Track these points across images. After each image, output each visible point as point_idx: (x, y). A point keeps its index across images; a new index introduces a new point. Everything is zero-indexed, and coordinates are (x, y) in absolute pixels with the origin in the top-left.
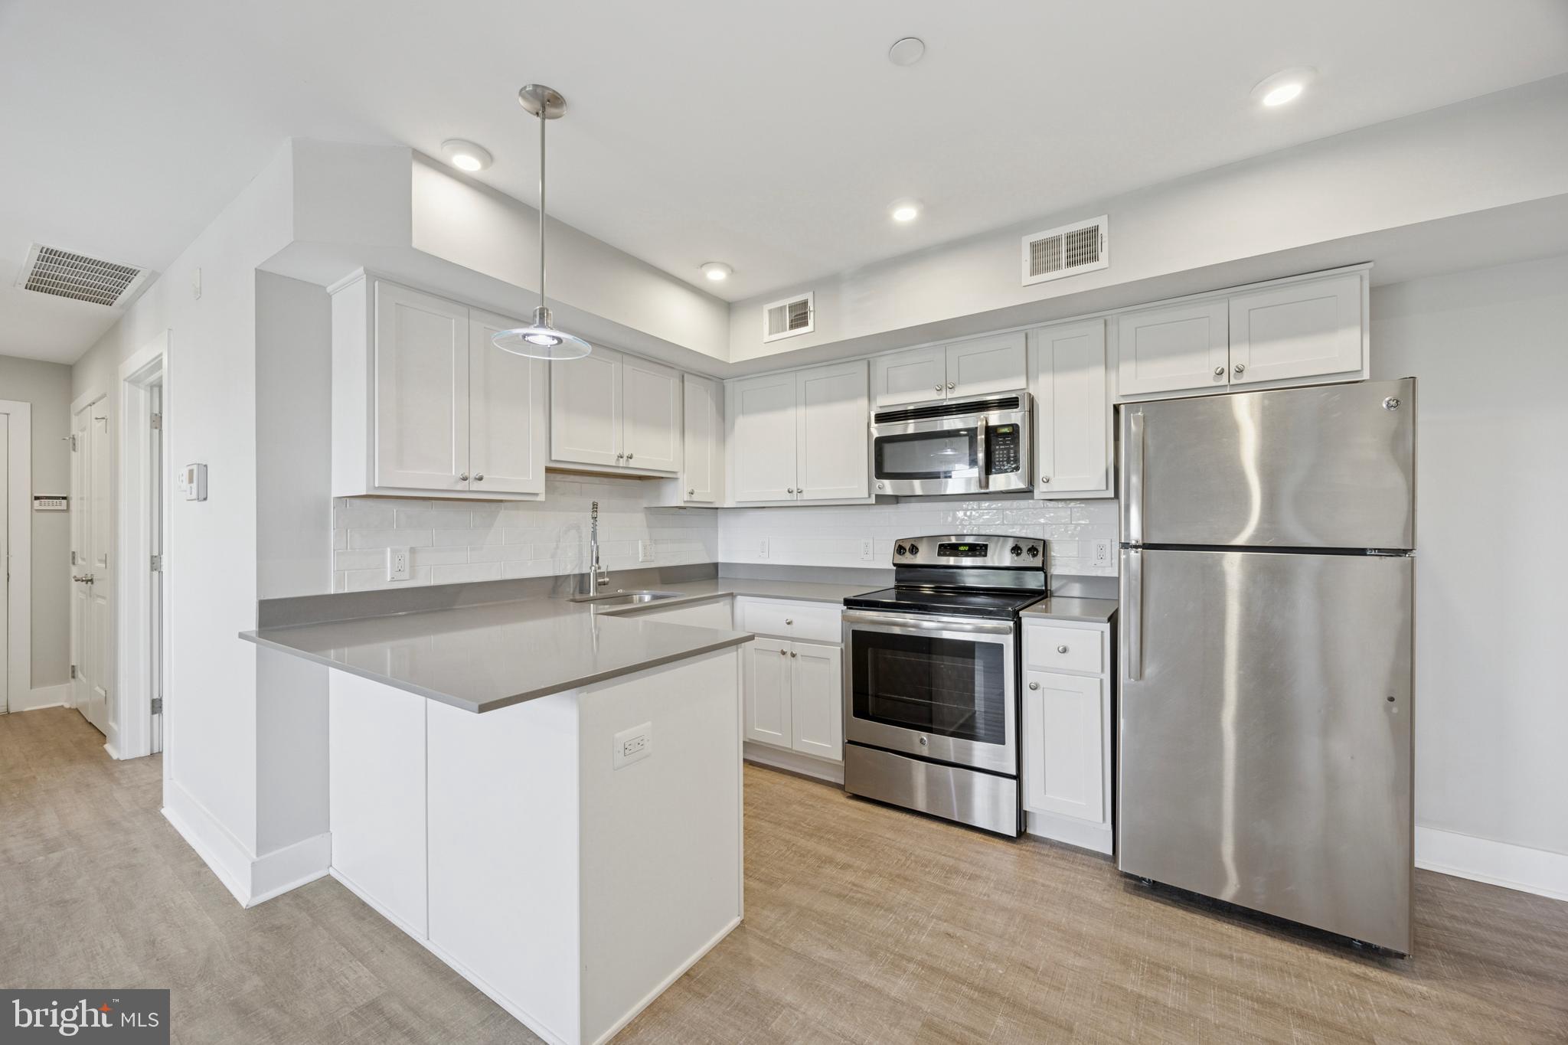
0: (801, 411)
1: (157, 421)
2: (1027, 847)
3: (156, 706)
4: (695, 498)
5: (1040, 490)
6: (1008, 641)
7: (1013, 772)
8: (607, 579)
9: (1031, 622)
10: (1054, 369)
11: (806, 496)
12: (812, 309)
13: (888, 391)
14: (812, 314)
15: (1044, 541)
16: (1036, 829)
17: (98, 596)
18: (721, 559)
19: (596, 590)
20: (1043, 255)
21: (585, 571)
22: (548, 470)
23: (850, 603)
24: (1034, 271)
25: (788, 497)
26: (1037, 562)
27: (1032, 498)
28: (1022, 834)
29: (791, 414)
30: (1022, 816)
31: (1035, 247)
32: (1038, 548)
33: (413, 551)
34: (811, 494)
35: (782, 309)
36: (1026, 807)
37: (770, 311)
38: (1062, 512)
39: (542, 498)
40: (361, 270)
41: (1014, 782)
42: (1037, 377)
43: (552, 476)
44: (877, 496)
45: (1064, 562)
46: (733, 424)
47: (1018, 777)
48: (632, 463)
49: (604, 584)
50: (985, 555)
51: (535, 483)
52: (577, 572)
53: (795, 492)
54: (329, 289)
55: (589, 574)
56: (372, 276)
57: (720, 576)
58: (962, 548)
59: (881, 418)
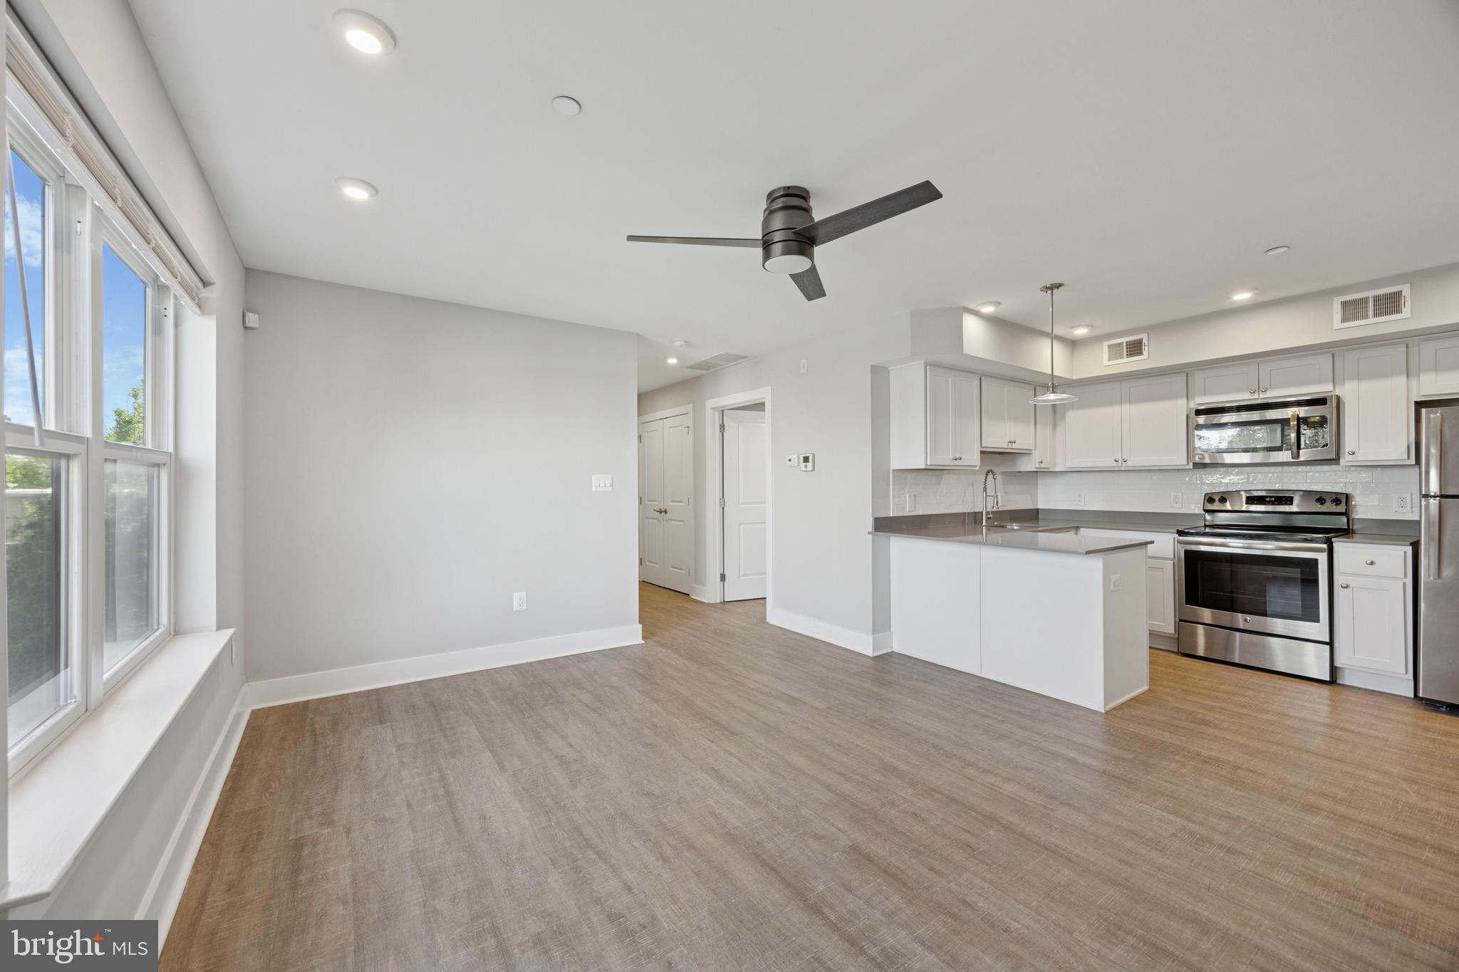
0: (1126, 407)
1: (722, 427)
2: (1337, 688)
3: (723, 577)
4: (1042, 466)
5: (1346, 459)
6: (1322, 559)
7: (1328, 640)
8: (991, 516)
9: (1340, 546)
10: (1359, 377)
11: (1130, 463)
12: (1146, 344)
13: (1205, 394)
14: (1146, 348)
15: (1347, 495)
16: (1347, 679)
17: (671, 520)
18: (1040, 506)
19: (987, 521)
20: (1352, 310)
21: (978, 509)
22: (982, 452)
23: (1180, 533)
24: (1344, 320)
25: (1115, 464)
26: (1342, 508)
27: (1339, 464)
28: (1333, 681)
29: (1116, 409)
30: (1334, 670)
31: (1344, 304)
32: (1341, 499)
33: (915, 496)
34: (1132, 463)
35: (1120, 345)
36: (1337, 664)
37: (1109, 346)
38: (1365, 476)
39: (978, 468)
40: (923, 361)
41: (1328, 647)
42: (1344, 383)
43: (983, 455)
44: (1194, 464)
45: (1365, 508)
46: (1064, 416)
47: (1331, 643)
48: (1014, 446)
49: (990, 518)
50: (1291, 504)
51: (974, 459)
52: (972, 511)
53: (1120, 462)
54: (890, 369)
55: (982, 513)
56: (926, 364)
57: (1040, 517)
58: (1268, 499)
59: (1198, 412)
